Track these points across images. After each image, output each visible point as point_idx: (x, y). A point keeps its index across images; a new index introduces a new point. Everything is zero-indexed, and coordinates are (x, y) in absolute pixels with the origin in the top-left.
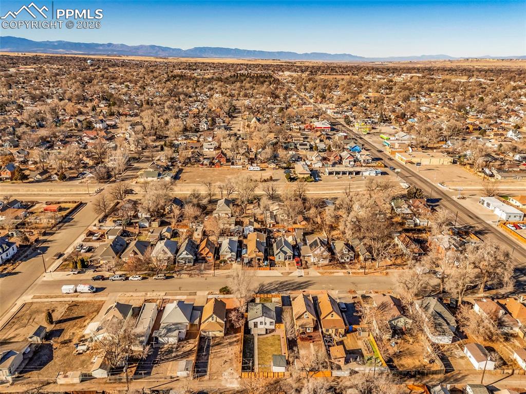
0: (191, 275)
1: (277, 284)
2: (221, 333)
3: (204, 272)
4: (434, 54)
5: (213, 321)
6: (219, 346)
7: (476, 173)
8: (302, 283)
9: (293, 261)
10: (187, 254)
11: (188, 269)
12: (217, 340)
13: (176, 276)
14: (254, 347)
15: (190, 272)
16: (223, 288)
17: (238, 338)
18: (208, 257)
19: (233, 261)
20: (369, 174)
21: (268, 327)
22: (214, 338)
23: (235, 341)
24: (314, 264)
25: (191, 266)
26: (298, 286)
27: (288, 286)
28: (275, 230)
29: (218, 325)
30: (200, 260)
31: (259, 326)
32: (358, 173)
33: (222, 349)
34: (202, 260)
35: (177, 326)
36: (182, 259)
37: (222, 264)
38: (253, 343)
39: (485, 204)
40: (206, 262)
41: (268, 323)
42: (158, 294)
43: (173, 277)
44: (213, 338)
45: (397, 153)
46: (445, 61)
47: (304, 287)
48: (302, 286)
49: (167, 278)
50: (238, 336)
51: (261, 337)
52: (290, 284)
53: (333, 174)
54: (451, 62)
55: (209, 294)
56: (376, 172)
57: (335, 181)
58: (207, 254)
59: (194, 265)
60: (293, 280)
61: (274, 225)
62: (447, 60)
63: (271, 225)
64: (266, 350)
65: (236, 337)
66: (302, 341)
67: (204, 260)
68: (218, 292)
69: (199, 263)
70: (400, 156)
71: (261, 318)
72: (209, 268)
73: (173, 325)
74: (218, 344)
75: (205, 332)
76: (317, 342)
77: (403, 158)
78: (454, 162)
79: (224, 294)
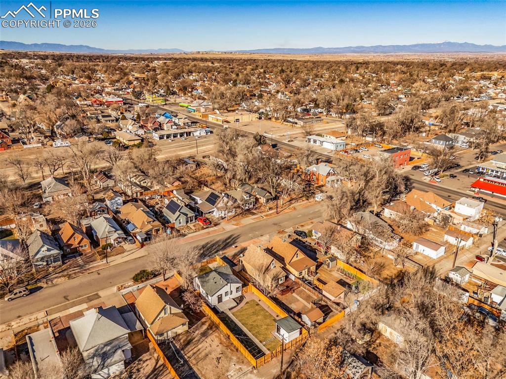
0: (69, 277)
1: (200, 250)
2: (185, 327)
3: (87, 267)
4: (169, 48)
5: (167, 315)
6: (191, 344)
7: (283, 123)
8: (226, 240)
9: (196, 222)
10: (48, 250)
11: (59, 270)
12: (183, 339)
13: (45, 285)
14: (236, 325)
15: (65, 273)
16: (137, 275)
17: (207, 324)
18: (82, 246)
19: (121, 242)
20: (200, 134)
21: (236, 295)
22: (176, 337)
23: (208, 329)
24: (223, 219)
25: (60, 266)
26: (224, 244)
27: (214, 247)
28: (147, 198)
29: (177, 318)
30: (69, 254)
31: (225, 299)
32: (189, 134)
33: (200, 346)
34: (73, 253)
35: (113, 344)
36: (42, 259)
37: (109, 250)
38: (232, 321)
39: (312, 142)
40: (81, 255)
41: (234, 291)
42: (33, 317)
43: (41, 288)
44: (174, 338)
45: (209, 115)
46: (181, 53)
47: (232, 242)
48: (229, 242)
49: (32, 291)
50: (206, 322)
51: (235, 310)
52: (214, 245)
53: (163, 138)
54: (186, 54)
55: (119, 289)
56: (206, 131)
57: (170, 144)
58: (79, 243)
59: (64, 263)
60: (214, 240)
61: (141, 194)
62: (183, 53)
63: (139, 194)
64: (255, 321)
65: (203, 324)
66: (283, 295)
67: (76, 252)
68: (131, 283)
69: (71, 258)
70: (215, 117)
71: (226, 286)
72: (92, 259)
73: (106, 345)
74: (188, 343)
75: (162, 335)
76: (298, 290)
77: (218, 118)
78: (260, 118)
79: (142, 282)
